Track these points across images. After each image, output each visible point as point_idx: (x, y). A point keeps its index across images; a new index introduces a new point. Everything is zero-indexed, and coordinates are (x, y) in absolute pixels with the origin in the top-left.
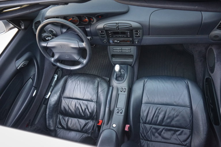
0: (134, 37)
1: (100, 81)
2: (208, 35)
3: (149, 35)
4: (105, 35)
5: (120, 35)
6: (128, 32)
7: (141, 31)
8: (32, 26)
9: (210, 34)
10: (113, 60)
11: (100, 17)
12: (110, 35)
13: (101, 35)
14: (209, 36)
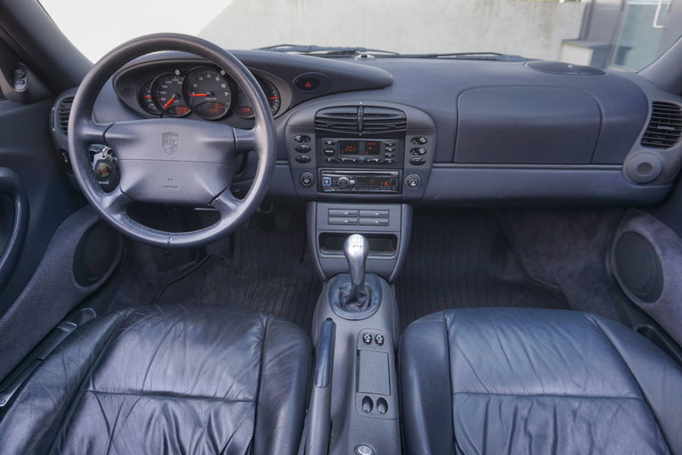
0: (407, 166)
1: (273, 324)
2: (620, 166)
3: (452, 162)
4: (312, 155)
5: (362, 158)
6: (388, 145)
7: (431, 139)
8: (52, 105)
9: (626, 163)
10: (323, 255)
11: (308, 85)
12: (330, 155)
13: (299, 154)
14: (621, 169)
